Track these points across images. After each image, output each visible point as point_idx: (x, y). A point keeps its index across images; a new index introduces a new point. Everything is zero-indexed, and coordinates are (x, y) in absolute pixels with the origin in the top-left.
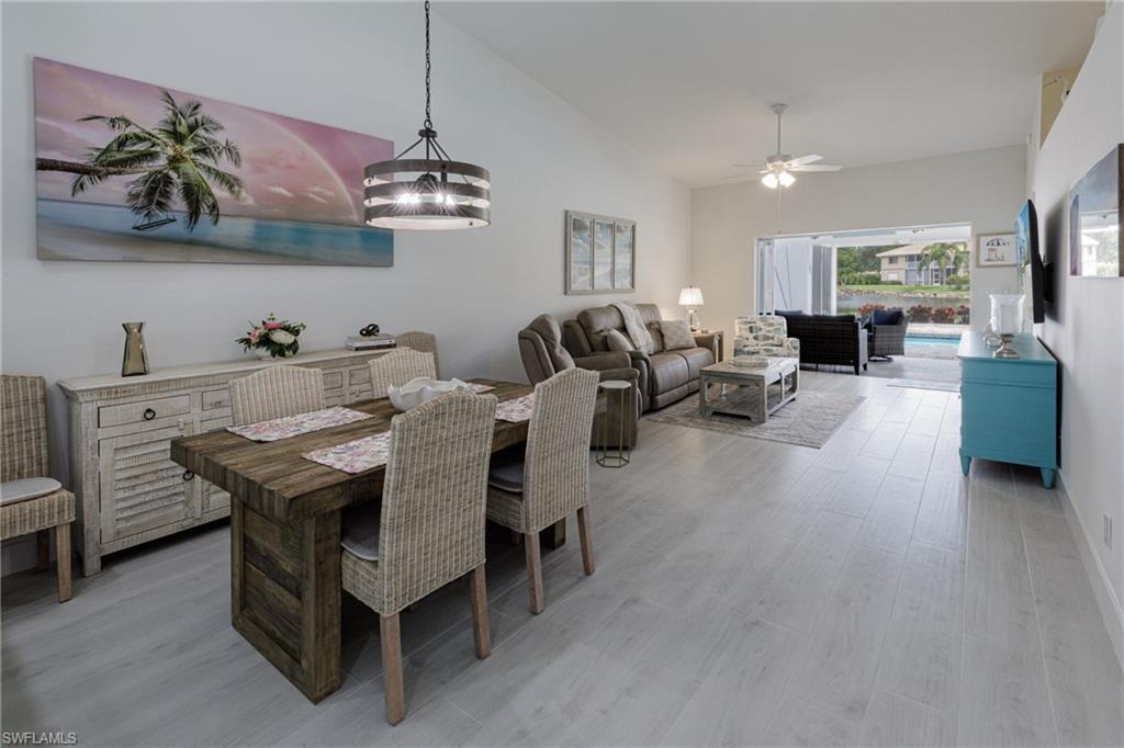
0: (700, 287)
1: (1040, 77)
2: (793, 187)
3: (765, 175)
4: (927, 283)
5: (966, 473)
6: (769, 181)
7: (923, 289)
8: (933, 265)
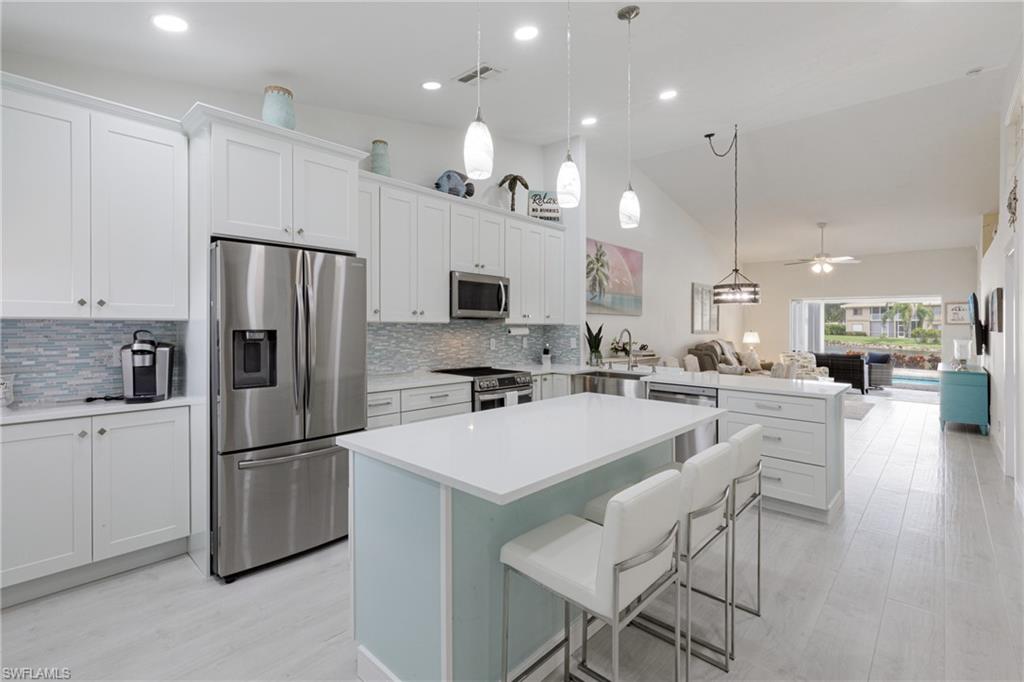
0: (757, 331)
1: (982, 217)
2: (831, 272)
3: (813, 265)
4: (891, 335)
5: (943, 429)
6: (816, 269)
7: (888, 341)
8: (897, 318)
